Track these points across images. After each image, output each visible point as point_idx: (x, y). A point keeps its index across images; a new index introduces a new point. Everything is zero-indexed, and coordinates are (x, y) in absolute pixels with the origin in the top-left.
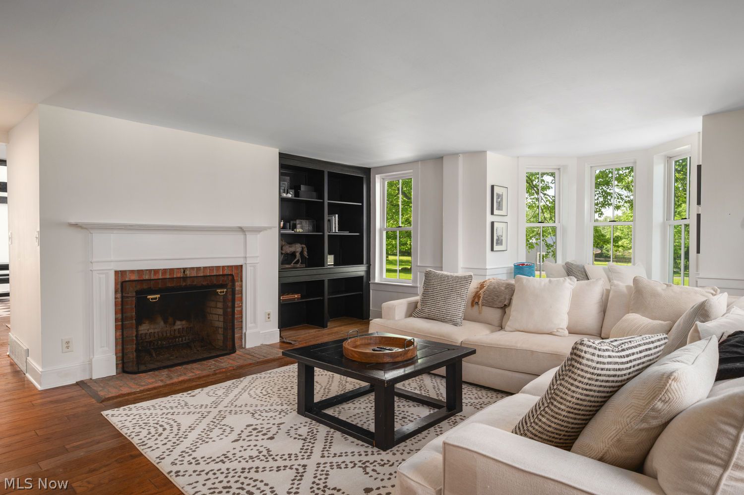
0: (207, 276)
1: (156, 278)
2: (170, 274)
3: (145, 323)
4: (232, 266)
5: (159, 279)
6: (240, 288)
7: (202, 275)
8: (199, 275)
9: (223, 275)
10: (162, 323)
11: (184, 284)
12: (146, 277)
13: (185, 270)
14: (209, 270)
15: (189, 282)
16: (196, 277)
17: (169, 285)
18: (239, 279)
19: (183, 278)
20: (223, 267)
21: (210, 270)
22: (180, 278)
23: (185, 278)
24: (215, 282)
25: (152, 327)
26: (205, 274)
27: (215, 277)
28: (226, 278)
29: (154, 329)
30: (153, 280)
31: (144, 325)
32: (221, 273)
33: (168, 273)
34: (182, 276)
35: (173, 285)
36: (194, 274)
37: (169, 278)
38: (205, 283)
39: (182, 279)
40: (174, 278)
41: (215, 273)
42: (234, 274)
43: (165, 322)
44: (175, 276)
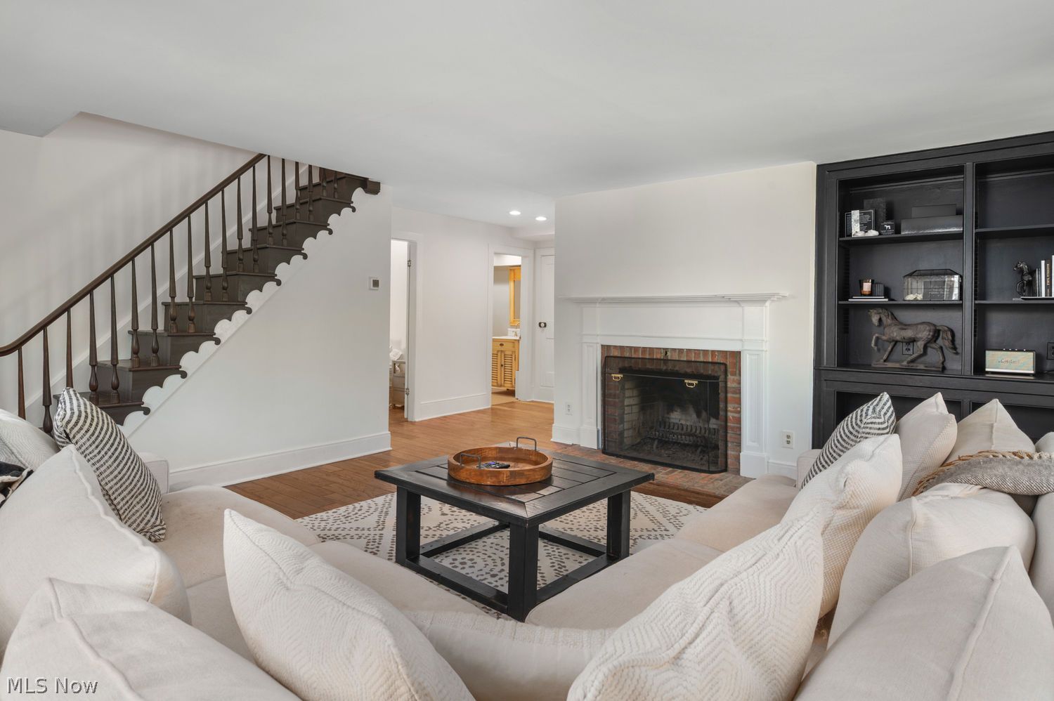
0: (691, 361)
1: (636, 356)
2: (650, 354)
3: (676, 411)
4: (726, 352)
5: (639, 358)
6: (737, 386)
7: (685, 359)
8: (682, 359)
9: (713, 363)
10: (694, 416)
11: (665, 368)
12: (627, 355)
13: (666, 351)
14: (693, 354)
15: (670, 367)
16: (678, 361)
17: (649, 366)
18: (737, 372)
19: (663, 360)
20: (713, 352)
21: (695, 353)
22: (660, 360)
23: (666, 361)
24: (702, 371)
25: (684, 417)
26: (690, 359)
27: (702, 364)
28: (716, 366)
29: (687, 420)
30: (634, 358)
31: (675, 413)
32: (710, 360)
33: (648, 352)
34: (662, 358)
35: (652, 367)
36: (676, 357)
37: (649, 359)
38: (689, 371)
39: (662, 362)
40: (654, 359)
41: (702, 359)
42: (728, 363)
43: (699, 415)
44: (655, 357)
